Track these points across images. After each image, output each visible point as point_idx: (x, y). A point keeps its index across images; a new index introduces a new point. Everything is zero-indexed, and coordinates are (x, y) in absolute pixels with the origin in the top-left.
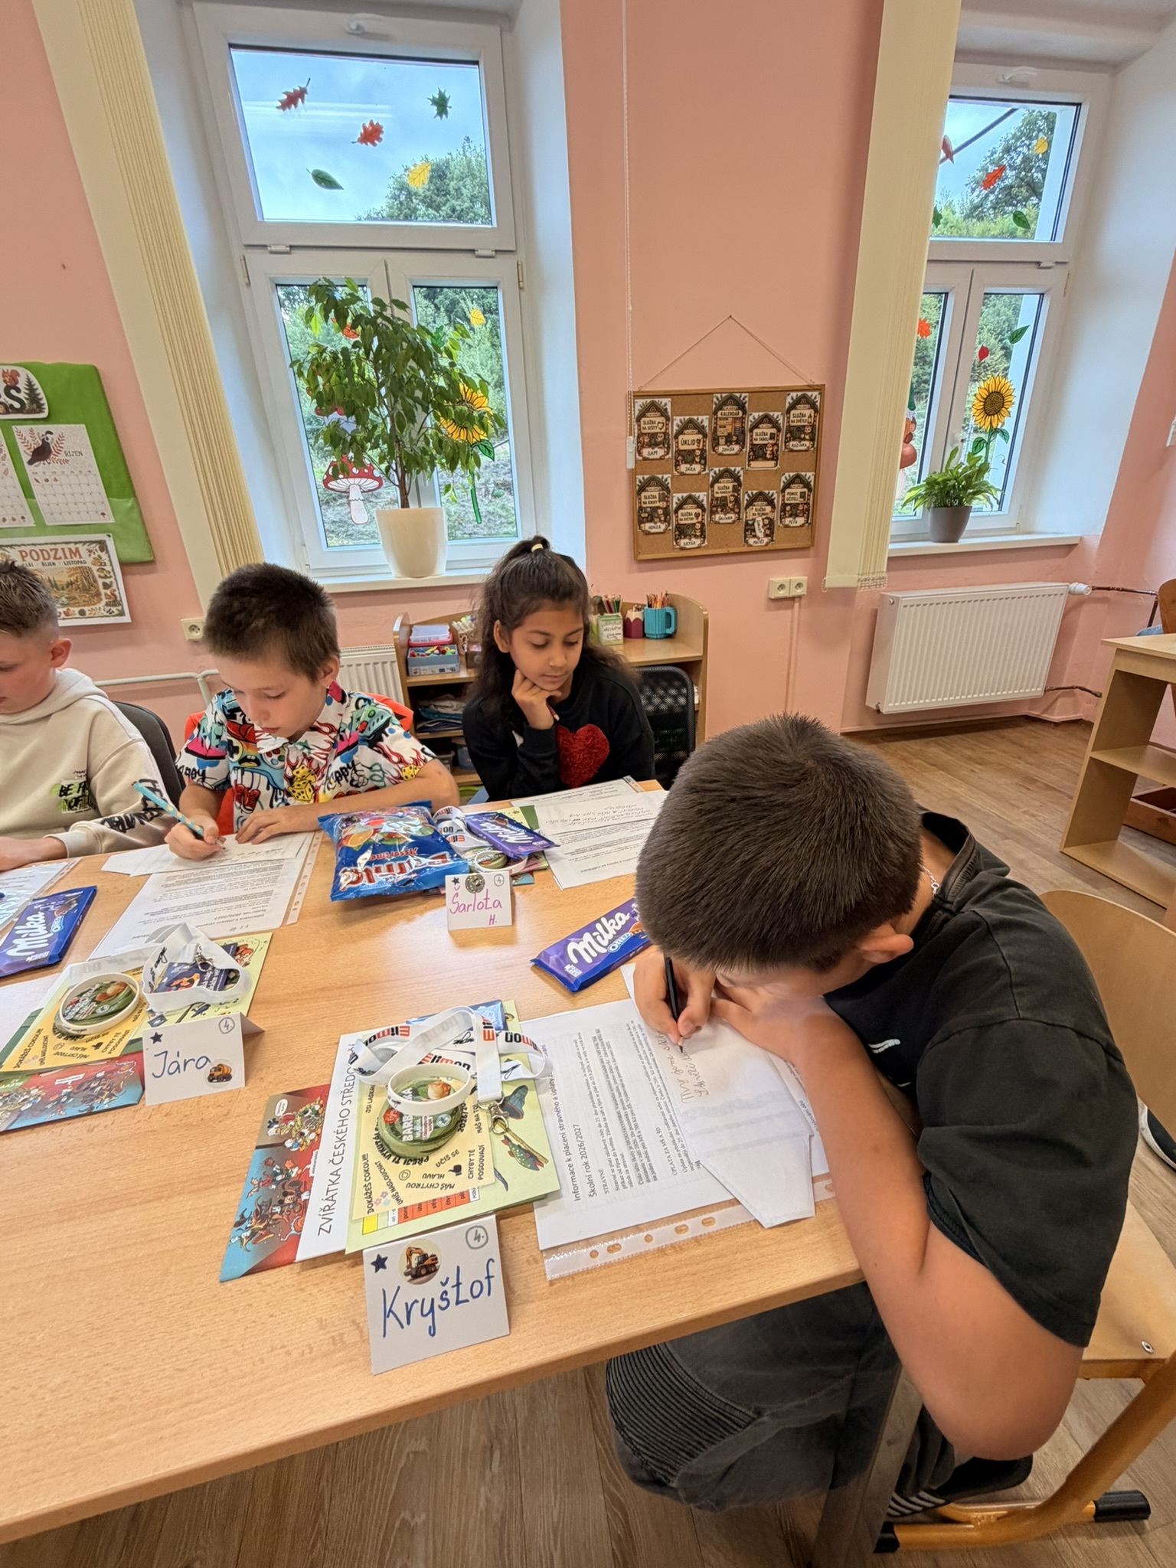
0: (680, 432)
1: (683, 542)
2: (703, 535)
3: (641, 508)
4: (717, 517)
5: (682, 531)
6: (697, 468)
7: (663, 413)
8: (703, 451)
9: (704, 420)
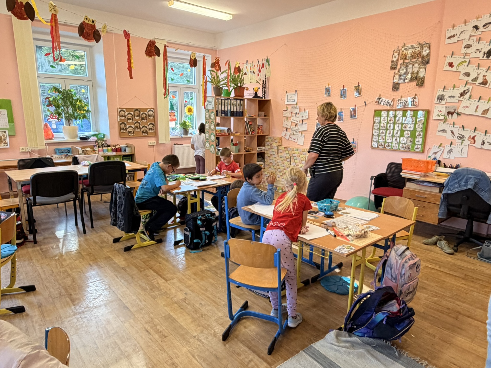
0: (128, 114)
1: (130, 134)
2: (133, 133)
3: (121, 128)
4: (136, 130)
5: (130, 132)
6: (131, 121)
7: (124, 111)
8: (132, 118)
9: (132, 113)
